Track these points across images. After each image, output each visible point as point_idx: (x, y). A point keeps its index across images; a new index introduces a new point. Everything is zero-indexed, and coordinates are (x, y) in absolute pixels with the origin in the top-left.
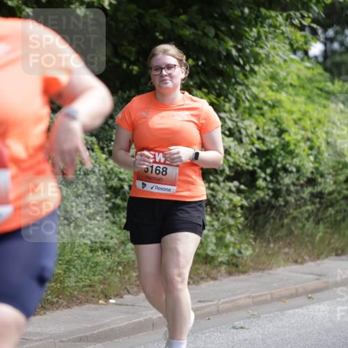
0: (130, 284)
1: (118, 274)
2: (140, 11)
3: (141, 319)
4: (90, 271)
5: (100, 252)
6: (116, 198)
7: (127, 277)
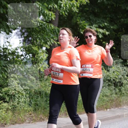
0: (113, 106)
1: (110, 103)
2: (116, 34)
3: (116, 115)
4: (102, 102)
5: (105, 97)
6: (109, 82)
7: (112, 103)
